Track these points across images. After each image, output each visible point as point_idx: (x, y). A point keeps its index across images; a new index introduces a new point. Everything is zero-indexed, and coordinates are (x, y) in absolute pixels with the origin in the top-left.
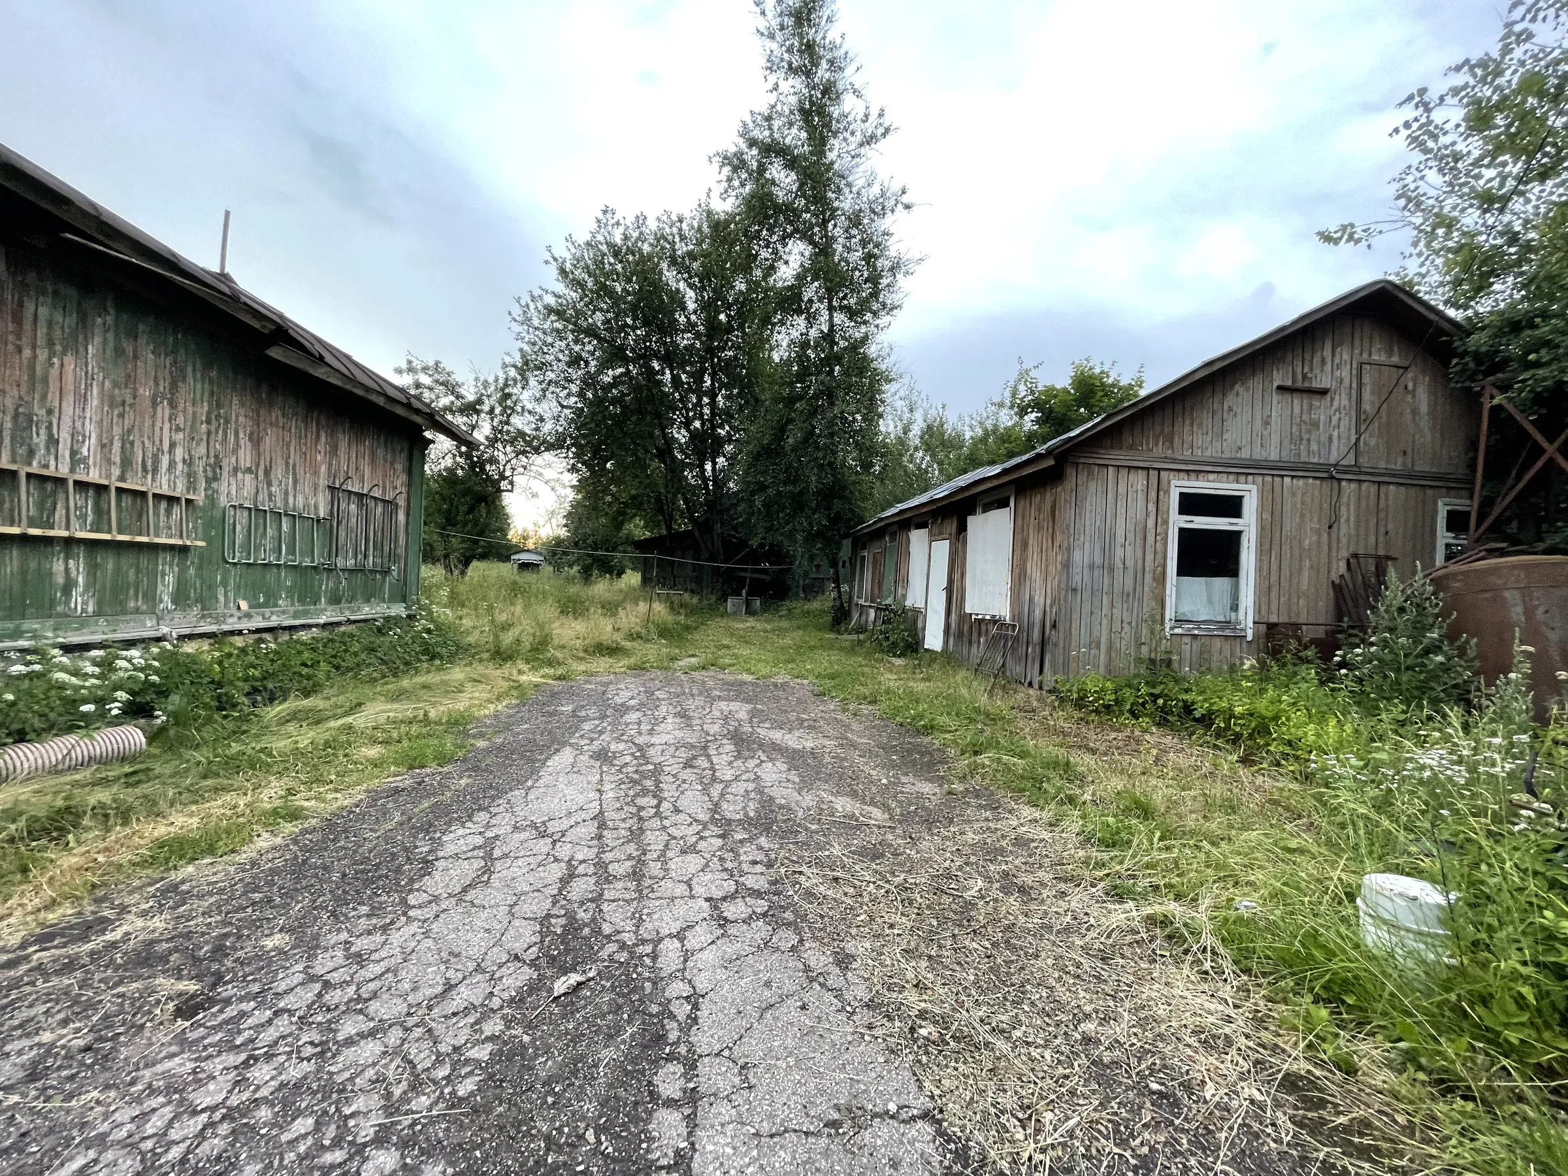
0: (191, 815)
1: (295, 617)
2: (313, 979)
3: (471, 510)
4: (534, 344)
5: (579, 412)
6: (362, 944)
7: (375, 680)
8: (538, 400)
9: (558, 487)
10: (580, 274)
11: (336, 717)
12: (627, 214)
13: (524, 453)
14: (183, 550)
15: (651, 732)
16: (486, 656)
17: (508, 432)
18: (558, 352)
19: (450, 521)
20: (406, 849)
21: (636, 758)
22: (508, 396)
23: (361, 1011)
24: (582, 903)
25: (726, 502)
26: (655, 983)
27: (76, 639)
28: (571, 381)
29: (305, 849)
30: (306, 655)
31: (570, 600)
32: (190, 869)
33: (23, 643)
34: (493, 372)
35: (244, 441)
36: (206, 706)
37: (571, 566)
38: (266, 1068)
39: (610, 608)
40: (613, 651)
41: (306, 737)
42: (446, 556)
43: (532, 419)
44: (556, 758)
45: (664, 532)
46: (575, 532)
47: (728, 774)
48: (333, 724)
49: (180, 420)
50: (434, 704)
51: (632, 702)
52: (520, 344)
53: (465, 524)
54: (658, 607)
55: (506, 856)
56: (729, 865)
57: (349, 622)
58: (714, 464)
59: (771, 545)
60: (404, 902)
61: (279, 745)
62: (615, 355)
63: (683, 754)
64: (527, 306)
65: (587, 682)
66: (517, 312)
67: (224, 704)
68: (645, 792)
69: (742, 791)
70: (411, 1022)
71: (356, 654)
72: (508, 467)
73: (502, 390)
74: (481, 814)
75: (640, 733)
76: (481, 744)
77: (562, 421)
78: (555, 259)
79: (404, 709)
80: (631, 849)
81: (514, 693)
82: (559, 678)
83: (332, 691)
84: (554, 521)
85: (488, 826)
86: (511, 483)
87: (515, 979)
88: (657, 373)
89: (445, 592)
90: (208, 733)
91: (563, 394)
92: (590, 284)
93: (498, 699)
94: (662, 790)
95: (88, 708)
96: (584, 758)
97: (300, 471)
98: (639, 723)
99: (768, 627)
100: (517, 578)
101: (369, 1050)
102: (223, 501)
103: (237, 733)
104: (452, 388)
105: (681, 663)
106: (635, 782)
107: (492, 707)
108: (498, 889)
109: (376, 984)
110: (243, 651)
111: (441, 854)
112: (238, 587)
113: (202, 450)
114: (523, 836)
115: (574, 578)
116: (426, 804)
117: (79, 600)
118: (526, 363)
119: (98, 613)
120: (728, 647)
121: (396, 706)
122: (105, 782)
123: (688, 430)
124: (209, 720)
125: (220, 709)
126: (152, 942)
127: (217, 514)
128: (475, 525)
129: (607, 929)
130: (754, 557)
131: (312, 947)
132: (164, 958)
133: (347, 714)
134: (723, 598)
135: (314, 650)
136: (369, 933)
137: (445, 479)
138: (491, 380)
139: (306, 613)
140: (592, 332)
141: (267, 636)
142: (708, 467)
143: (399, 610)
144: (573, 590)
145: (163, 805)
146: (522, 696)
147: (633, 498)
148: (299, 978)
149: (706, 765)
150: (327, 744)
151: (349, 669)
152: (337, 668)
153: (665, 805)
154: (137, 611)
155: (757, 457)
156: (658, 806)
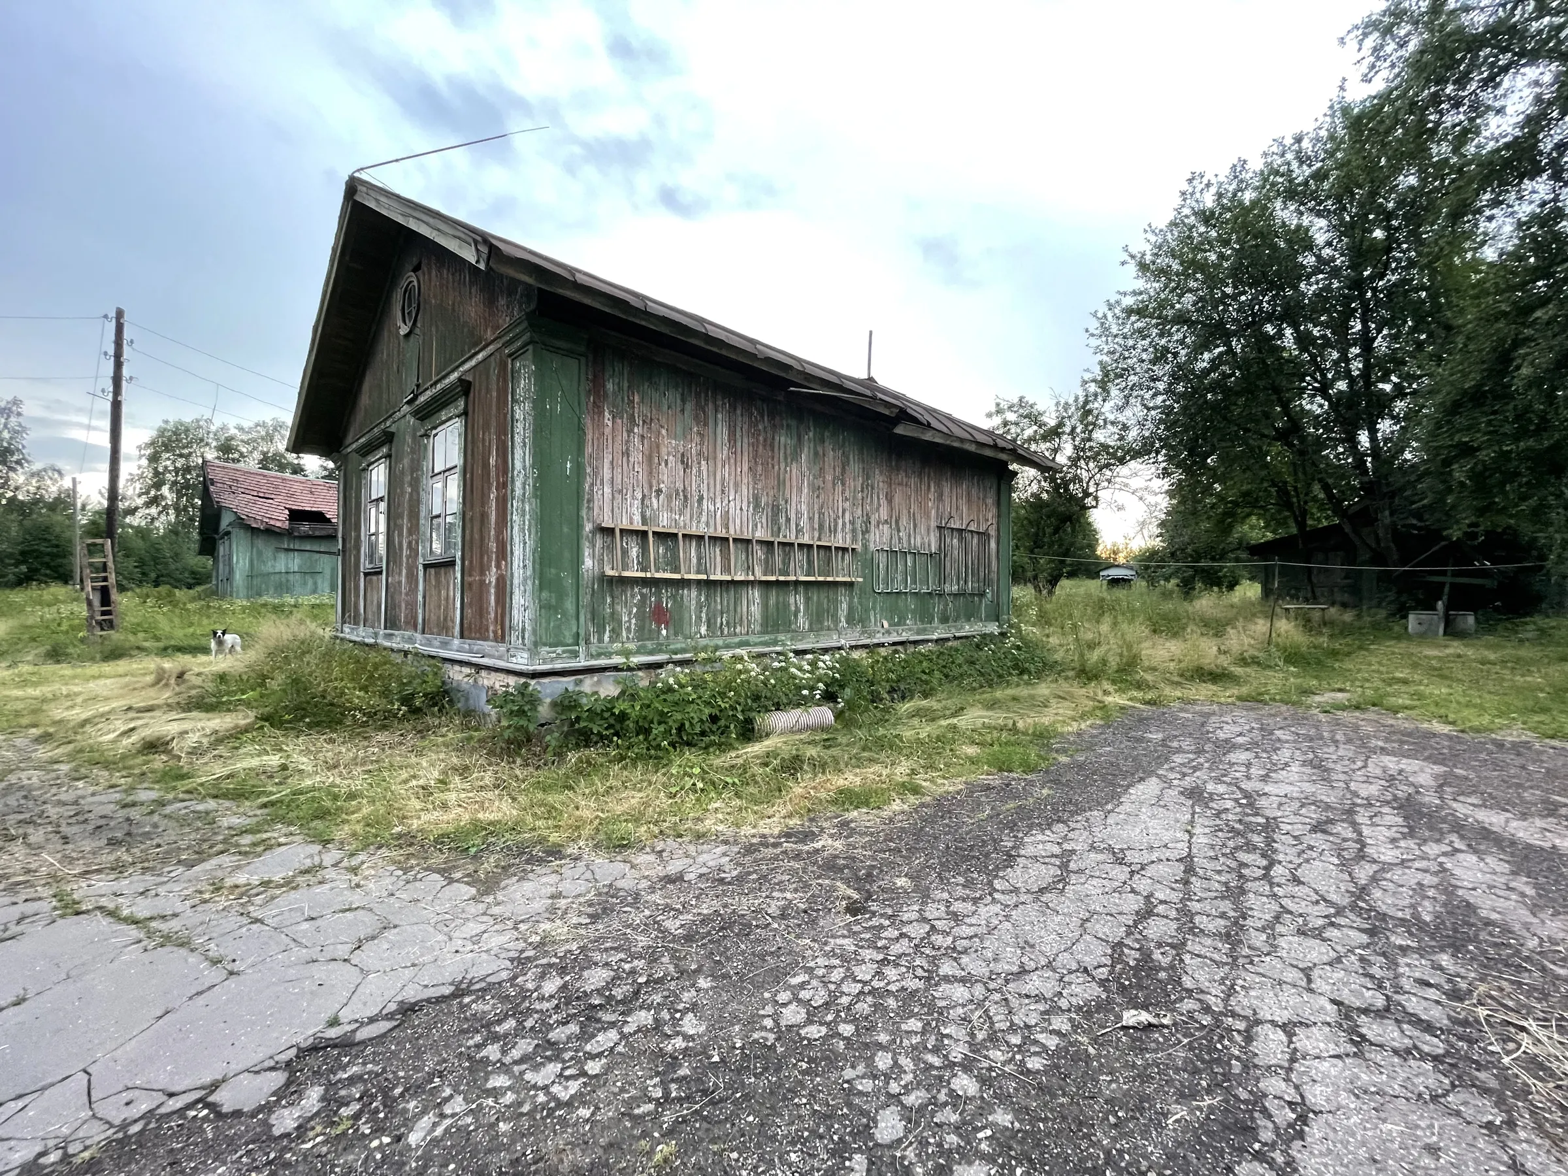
0: (856, 775)
1: (918, 634)
2: (925, 920)
3: (1056, 530)
4: (1113, 353)
5: (1167, 410)
6: (958, 906)
7: (974, 689)
8: (1120, 409)
9: (1146, 495)
10: (1163, 261)
11: (945, 717)
12: (1218, 170)
13: (1107, 466)
14: (851, 585)
15: (1265, 778)
16: (1071, 674)
17: (1091, 448)
18: (1142, 350)
19: (1037, 544)
20: (995, 840)
21: (1240, 805)
22: (1090, 412)
23: (955, 959)
24: (1159, 945)
25: (1397, 480)
26: (1246, 1067)
27: (800, 647)
28: (1158, 379)
29: (921, 818)
30: (925, 664)
31: (1164, 617)
32: (855, 813)
33: (778, 649)
34: (1072, 392)
35: (883, 501)
36: (865, 698)
37: (1167, 580)
38: (894, 971)
39: (1216, 627)
40: (1217, 677)
41: (926, 730)
42: (1035, 577)
43: (1115, 430)
44: (1140, 787)
45: (1294, 530)
46: (1171, 541)
47: (1388, 855)
48: (944, 723)
49: (847, 494)
50: (1022, 716)
51: (1240, 740)
52: (1099, 357)
53: (1051, 545)
54: (1284, 626)
55: (1080, 871)
56: (1376, 971)
57: (955, 638)
58: (1373, 432)
59: (1487, 533)
60: (990, 883)
61: (908, 734)
62: (1212, 333)
63: (1312, 814)
64: (1105, 316)
65: (1182, 710)
66: (1094, 325)
67: (875, 698)
68: (1250, 847)
69: (1413, 882)
70: (992, 985)
71: (960, 666)
72: (1092, 483)
73: (1084, 407)
74: (1061, 825)
75: (1248, 778)
76: (1063, 759)
77: (1149, 424)
78: (1133, 257)
79: (998, 717)
80: (1226, 906)
81: (1099, 713)
82: (1148, 703)
83: (944, 695)
84: (1145, 532)
85: (1065, 838)
86: (1096, 498)
87: (1083, 991)
88: (1273, 338)
89: (1033, 612)
90: (866, 718)
91: (1148, 396)
92: (1176, 266)
93: (1081, 717)
94: (1275, 851)
95: (805, 692)
96: (1173, 793)
97: (918, 516)
98: (1249, 765)
99: (1492, 656)
100: (1105, 595)
101: (959, 992)
102: (872, 547)
103: (883, 721)
104: (1034, 418)
105: (1317, 698)
106: (1238, 833)
107: (1075, 724)
108: (1071, 901)
109: (965, 943)
110: (885, 658)
111: (1022, 852)
112: (882, 609)
113: (859, 512)
114: (1100, 857)
115: (1172, 592)
116: (1011, 805)
117: (802, 621)
118: (1106, 375)
119: (811, 630)
120: (1405, 682)
121: (990, 713)
122: (813, 743)
123: (1326, 396)
124: (867, 710)
125: (873, 701)
126: (836, 857)
127: (869, 556)
128: (1060, 546)
129: (1188, 982)
130: (1458, 552)
131: (925, 896)
132: (841, 870)
133: (953, 715)
134: (1402, 612)
135: (931, 660)
136: (964, 900)
137: (1031, 505)
138: (1071, 401)
139: (924, 631)
140: (1182, 319)
141: (900, 648)
142: (1364, 438)
143: (993, 628)
144: (1168, 606)
145: (842, 765)
146: (1107, 717)
147: (1246, 494)
148: (915, 916)
149: (1349, 833)
150: (938, 739)
151: (955, 678)
152: (947, 676)
153: (1277, 870)
154: (829, 629)
155: (1453, 409)
156: (1268, 868)
